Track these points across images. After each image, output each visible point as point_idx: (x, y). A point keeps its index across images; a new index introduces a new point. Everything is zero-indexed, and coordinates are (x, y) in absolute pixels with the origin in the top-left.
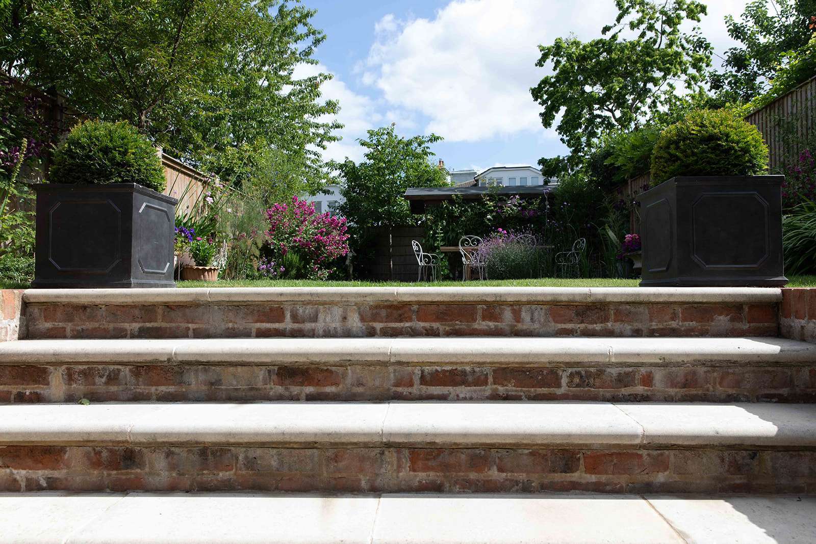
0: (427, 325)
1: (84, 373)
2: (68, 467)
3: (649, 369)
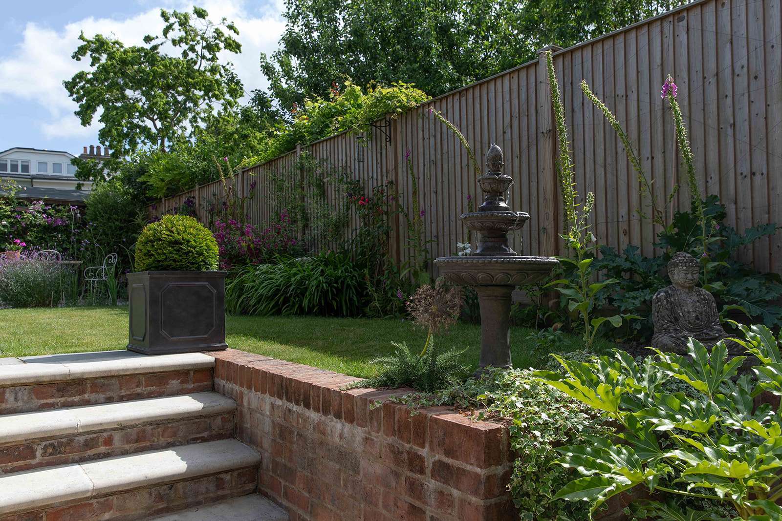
3: (109, 433)
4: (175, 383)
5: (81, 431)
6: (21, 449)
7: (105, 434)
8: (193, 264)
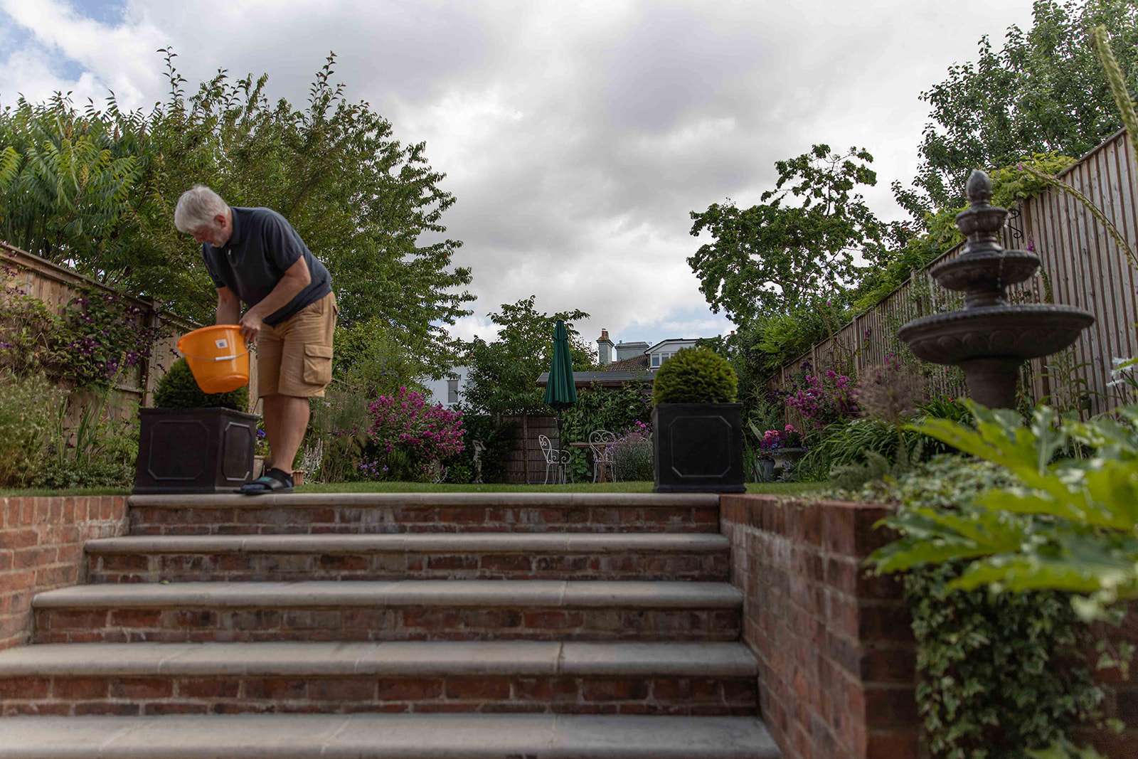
0: (446, 524)
1: (175, 560)
2: (162, 626)
3: (596, 556)
4: (676, 519)
5: (569, 549)
6: (520, 558)
7: (592, 557)
8: (702, 395)
